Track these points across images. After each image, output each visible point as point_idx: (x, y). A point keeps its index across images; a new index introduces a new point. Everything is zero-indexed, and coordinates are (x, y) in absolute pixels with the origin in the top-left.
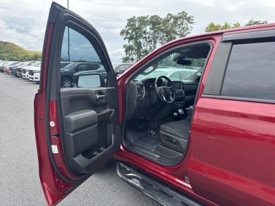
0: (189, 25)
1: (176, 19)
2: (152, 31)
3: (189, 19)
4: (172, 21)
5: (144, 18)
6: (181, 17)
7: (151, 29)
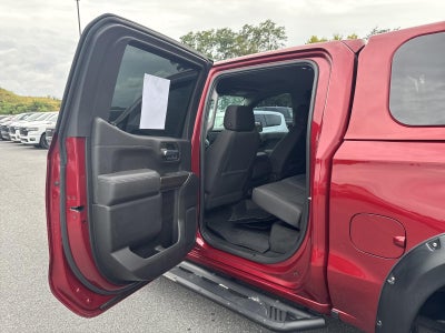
0: (279, 42)
1: (258, 33)
2: (221, 54)
3: (278, 33)
4: (251, 37)
5: (207, 34)
6: (265, 30)
7: (219, 50)
